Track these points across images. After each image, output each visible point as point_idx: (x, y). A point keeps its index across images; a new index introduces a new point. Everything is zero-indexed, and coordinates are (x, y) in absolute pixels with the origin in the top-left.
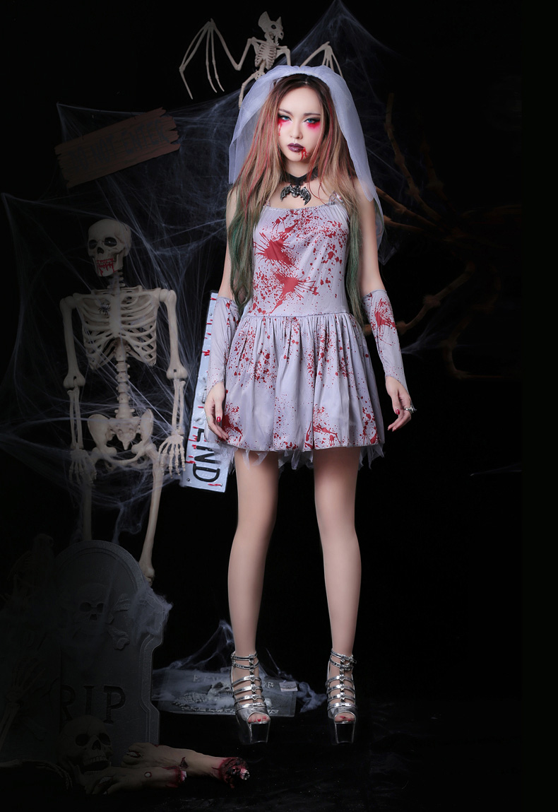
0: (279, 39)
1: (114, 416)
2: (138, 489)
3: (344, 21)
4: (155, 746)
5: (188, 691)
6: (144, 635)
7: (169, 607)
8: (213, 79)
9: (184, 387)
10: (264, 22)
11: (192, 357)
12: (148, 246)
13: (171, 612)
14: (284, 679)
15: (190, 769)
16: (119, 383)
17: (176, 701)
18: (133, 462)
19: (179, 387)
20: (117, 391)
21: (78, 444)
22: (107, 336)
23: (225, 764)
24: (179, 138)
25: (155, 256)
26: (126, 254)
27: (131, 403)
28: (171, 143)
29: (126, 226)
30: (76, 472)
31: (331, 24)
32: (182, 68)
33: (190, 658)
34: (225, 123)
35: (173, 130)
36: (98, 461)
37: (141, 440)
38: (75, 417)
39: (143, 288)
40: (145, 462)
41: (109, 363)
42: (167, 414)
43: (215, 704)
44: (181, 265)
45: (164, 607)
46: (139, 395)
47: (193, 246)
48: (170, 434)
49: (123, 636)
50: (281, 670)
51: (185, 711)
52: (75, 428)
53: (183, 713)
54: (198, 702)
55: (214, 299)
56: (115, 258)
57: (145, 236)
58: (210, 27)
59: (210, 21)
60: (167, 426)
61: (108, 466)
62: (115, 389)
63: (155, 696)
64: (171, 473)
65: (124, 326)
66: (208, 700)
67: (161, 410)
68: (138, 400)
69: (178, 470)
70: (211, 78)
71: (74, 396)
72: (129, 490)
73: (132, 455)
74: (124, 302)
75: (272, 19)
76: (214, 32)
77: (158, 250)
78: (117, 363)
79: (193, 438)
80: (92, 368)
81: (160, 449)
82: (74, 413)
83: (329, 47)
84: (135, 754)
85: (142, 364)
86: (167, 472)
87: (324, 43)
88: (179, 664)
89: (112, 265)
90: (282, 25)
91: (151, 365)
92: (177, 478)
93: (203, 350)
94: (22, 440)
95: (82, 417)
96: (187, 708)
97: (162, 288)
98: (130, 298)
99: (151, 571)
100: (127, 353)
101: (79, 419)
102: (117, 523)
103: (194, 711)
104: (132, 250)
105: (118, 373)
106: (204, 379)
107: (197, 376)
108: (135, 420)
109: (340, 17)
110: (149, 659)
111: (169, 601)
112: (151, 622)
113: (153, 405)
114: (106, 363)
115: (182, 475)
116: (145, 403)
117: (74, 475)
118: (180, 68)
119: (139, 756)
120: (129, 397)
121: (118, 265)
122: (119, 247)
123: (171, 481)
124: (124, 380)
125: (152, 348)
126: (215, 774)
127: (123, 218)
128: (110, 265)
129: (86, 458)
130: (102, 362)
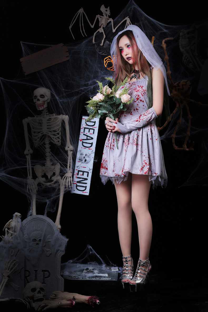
0: (109, 16)
1: (44, 165)
2: (54, 194)
3: (134, 8)
4: (62, 292)
5: (75, 271)
6: (58, 250)
7: (67, 240)
8: (83, 32)
9: (72, 154)
10: (103, 9)
11: (75, 142)
12: (57, 98)
13: (68, 242)
14: (113, 266)
15: (76, 301)
16: (46, 152)
17: (70, 275)
18: (52, 184)
19: (70, 154)
20: (45, 156)
21: (30, 177)
22: (41, 134)
23: (90, 299)
24: (69, 55)
25: (60, 102)
26: (49, 101)
27: (51, 160)
28: (66, 57)
29: (49, 90)
30: (29, 188)
31: (129, 9)
32: (70, 27)
33: (76, 259)
34: (87, 49)
35: (67, 52)
36: (38, 183)
37: (55, 175)
38: (29, 166)
39: (56, 115)
40: (57, 183)
41: (42, 144)
42: (66, 164)
43: (86, 276)
44: (70, 105)
45: (65, 240)
46: (54, 157)
47: (75, 98)
48: (67, 172)
49: (49, 251)
50: (112, 263)
51: (74, 279)
52: (29, 170)
53: (73, 279)
54: (79, 275)
55: (83, 119)
56: (44, 103)
57: (56, 94)
58: (81, 11)
59: (81, 8)
60: (65, 169)
61: (42, 186)
62: (45, 155)
63: (62, 273)
64: (67, 188)
65: (48, 130)
66: (83, 275)
67: (63, 163)
68: (54, 159)
69: (70, 187)
70: (82, 31)
71: (28, 158)
72: (51, 195)
73: (52, 181)
74: (48, 120)
75: (106, 8)
76: (83, 13)
77: (61, 99)
78: (45, 144)
79: (76, 174)
80: (36, 146)
81: (63, 179)
82: (29, 164)
83: (129, 18)
84: (54, 295)
85: (55, 145)
86: (66, 188)
87: (126, 17)
88: (71, 261)
89: (43, 105)
90: (110, 10)
91: (59, 145)
92: (69, 190)
93: (80, 139)
94: (8, 175)
95: (31, 166)
96: (75, 278)
97: (63, 115)
98: (50, 119)
99: (60, 227)
100: (49, 140)
101: (31, 167)
102: (46, 208)
103: (78, 279)
104: (51, 100)
105: (46, 148)
106: (80, 150)
107: (77, 149)
108: (53, 167)
109: (133, 7)
110: (59, 259)
111: (67, 238)
112: (60, 246)
113: (60, 161)
114: (41, 144)
115: (72, 189)
116: (57, 160)
117: (29, 189)
118: (69, 27)
119: (56, 296)
120: (50, 158)
121: (45, 106)
122: (46, 98)
123: (67, 191)
124: (48, 151)
125: (59, 138)
126: (86, 302)
127: (47, 87)
128: (42, 106)
129: (33, 182)
130: (40, 144)
